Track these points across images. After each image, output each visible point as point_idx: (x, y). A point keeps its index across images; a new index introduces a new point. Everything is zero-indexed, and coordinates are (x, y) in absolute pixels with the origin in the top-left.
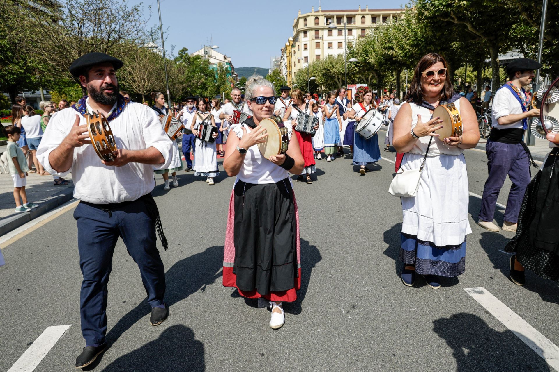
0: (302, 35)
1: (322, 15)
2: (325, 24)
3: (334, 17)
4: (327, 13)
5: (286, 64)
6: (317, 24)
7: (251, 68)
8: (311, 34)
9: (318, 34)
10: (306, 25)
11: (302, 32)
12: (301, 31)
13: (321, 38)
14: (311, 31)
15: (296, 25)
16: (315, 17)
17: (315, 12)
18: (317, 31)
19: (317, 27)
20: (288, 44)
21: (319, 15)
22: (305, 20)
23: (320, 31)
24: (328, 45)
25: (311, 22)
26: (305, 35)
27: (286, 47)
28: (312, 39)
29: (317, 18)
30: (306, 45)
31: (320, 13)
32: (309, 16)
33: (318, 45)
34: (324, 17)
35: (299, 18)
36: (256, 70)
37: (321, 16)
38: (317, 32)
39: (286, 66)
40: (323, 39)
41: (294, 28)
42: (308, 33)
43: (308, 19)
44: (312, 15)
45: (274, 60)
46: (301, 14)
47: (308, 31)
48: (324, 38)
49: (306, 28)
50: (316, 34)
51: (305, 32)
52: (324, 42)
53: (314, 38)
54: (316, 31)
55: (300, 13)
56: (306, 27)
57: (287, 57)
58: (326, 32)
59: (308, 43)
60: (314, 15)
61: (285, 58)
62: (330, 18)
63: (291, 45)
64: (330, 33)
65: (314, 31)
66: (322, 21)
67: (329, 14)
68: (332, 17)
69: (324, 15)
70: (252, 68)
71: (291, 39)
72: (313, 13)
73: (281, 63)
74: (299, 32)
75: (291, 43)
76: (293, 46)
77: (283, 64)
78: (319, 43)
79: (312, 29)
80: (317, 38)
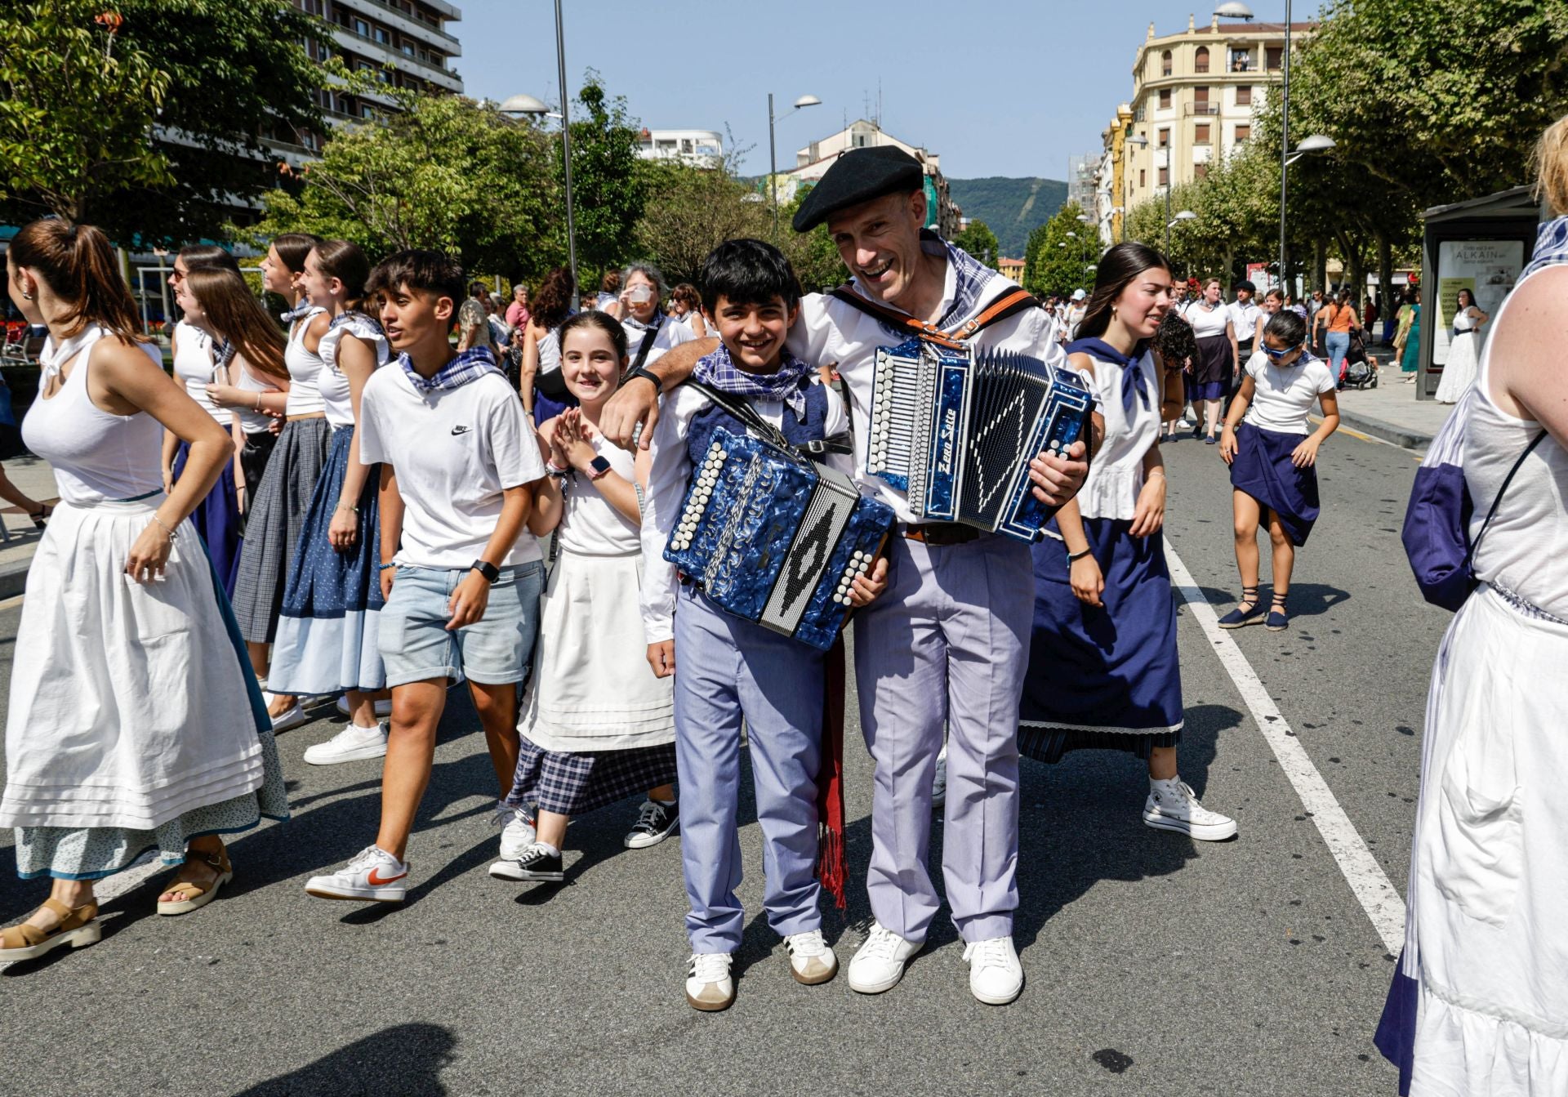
0: (1154, 101)
1: (1220, 42)
2: (1229, 68)
3: (1257, 47)
4: (1236, 36)
5: (1110, 186)
6: (1202, 67)
7: (1018, 181)
8: (1183, 98)
9: (1206, 98)
10: (1167, 71)
11: (1156, 92)
12: (1154, 88)
13: (1212, 110)
14: (1181, 90)
15: (1140, 70)
16: (1197, 47)
17: (1197, 31)
18: (1202, 89)
19: (1202, 77)
20: (1116, 123)
21: (1211, 42)
22: (1167, 55)
23: (1212, 91)
24: (1237, 133)
25: (1184, 63)
26: (1165, 100)
27: (1113, 132)
28: (1186, 115)
29: (1202, 50)
30: (1165, 131)
31: (1215, 35)
32: (1177, 44)
33: (1202, 133)
34: (1224, 46)
35: (1149, 50)
36: (1035, 188)
37: (1215, 45)
38: (1201, 93)
39: (1111, 190)
40: (1219, 114)
41: (1134, 74)
42: (1173, 96)
43: (1175, 52)
44: (1187, 42)
45: (1082, 166)
46: (1155, 37)
47: (1174, 89)
48: (1225, 112)
49: (1167, 80)
50: (1197, 98)
51: (1165, 93)
52: (1225, 123)
53: (1191, 110)
54: (1197, 89)
55: (1152, 33)
56: (1168, 77)
57: (1114, 163)
58: (1230, 93)
59: (1173, 126)
60: (1195, 42)
61: (1110, 166)
62: (1246, 50)
63: (1125, 126)
64: (1243, 96)
65: (1191, 91)
66: (1220, 60)
67: (1243, 38)
68: (1254, 45)
69: (1225, 41)
70: (1023, 180)
71: (1126, 109)
72: (1192, 36)
73: (1099, 179)
74: (1146, 92)
75: (1127, 121)
76: (1129, 130)
77: (1103, 183)
78: (1207, 126)
79: (1185, 85)
80: (1201, 110)
